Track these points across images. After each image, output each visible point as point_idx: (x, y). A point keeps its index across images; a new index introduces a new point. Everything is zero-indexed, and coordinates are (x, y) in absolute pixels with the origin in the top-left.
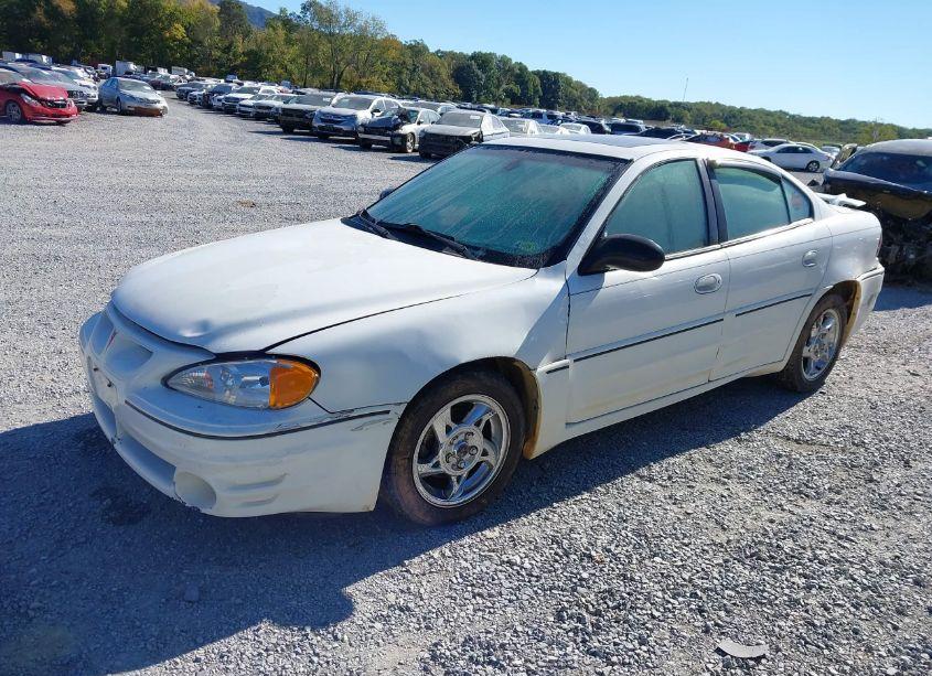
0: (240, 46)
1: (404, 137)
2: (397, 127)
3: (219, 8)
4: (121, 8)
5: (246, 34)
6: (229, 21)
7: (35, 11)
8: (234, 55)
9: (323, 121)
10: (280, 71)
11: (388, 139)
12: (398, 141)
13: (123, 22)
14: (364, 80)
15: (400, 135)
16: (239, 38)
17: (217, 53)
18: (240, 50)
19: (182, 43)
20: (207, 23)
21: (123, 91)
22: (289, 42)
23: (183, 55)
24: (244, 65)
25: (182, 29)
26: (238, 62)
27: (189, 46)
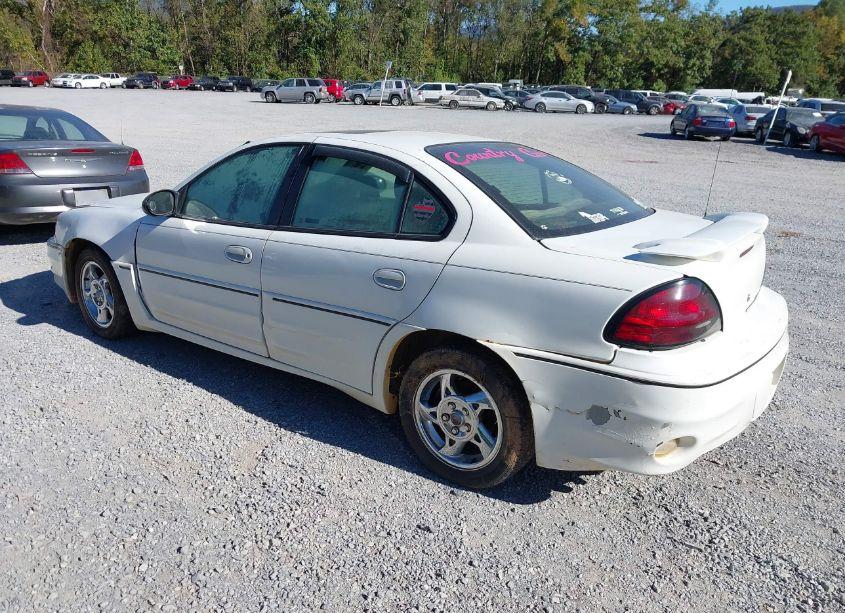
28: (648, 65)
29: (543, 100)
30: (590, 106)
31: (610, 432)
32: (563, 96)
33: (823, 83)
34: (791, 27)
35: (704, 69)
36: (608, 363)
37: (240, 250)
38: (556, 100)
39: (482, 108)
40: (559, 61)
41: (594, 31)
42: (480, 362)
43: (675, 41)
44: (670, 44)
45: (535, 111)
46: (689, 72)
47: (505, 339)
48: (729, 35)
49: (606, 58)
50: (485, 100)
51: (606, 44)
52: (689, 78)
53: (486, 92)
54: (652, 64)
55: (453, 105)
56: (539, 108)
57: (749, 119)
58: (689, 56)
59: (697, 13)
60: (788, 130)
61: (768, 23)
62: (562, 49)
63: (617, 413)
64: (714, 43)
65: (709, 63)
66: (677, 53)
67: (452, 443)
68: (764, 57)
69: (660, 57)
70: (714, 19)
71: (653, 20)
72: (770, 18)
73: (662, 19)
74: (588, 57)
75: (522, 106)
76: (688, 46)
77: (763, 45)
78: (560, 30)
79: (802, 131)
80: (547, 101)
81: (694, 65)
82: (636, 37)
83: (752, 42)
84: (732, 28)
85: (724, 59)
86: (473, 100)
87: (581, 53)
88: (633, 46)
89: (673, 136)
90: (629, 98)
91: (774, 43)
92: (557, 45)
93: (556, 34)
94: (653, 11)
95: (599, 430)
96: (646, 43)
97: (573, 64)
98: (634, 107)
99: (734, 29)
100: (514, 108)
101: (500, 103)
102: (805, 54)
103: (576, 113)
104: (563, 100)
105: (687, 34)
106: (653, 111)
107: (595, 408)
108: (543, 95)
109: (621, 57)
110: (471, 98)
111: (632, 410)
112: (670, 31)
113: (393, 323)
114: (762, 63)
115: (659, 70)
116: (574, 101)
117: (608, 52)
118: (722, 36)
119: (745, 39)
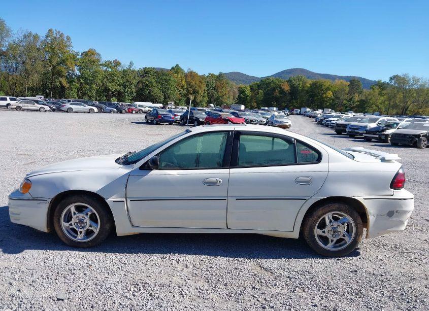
0: (357, 98)
1: (387, 136)
2: (384, 130)
3: (349, 83)
4: (308, 87)
5: (361, 93)
6: (353, 88)
7: (275, 91)
8: (353, 102)
9: (350, 128)
10: (375, 108)
11: (378, 136)
12: (383, 137)
13: (307, 92)
14: (421, 110)
15: (384, 135)
16: (356, 95)
17: (345, 102)
18: (356, 100)
19: (330, 99)
20: (343, 90)
21: (275, 119)
22: (381, 94)
23: (330, 104)
24: (358, 106)
25: (331, 93)
26: (355, 105)
27: (333, 100)
28: (107, 90)
29: (71, 106)
30: (96, 110)
31: (394, 219)
32: (81, 105)
33: (180, 100)
34: (164, 77)
35: (132, 93)
36: (392, 196)
37: (214, 180)
38: (78, 106)
39: (37, 111)
40: (63, 87)
41: (78, 73)
42: (346, 206)
43: (118, 79)
44: (116, 81)
45: (67, 112)
46: (126, 94)
47: (360, 194)
48: (140, 79)
49: (87, 86)
50: (38, 106)
51: (86, 79)
52: (127, 97)
53: (37, 102)
54: (109, 90)
55: (18, 109)
56: (69, 110)
57: (176, 115)
58: (125, 87)
59: (125, 68)
60: (195, 120)
61: (155, 74)
62: (64, 81)
63: (397, 212)
64: (135, 82)
65: (134, 91)
66: (119, 85)
67: (332, 241)
68: (157, 89)
69: (113, 87)
70: (133, 71)
71: (106, 70)
72: (155, 72)
73: (110, 70)
74: (78, 85)
75: (59, 110)
76: (123, 83)
77: (155, 84)
78: (62, 71)
79: (201, 120)
80: (73, 107)
81: (128, 91)
82: (100, 77)
83: (151, 82)
84: (141, 76)
85: (139, 89)
86: (30, 106)
87: (74, 83)
88: (99, 81)
89: (147, 123)
90: (111, 105)
91: (159, 83)
92: (60, 79)
93: (59, 74)
94: (106, 66)
95: (391, 219)
96: (105, 80)
97: (70, 89)
98: (115, 110)
99: (143, 76)
100: (54, 110)
101: (47, 108)
102: (172, 88)
103: (89, 113)
104: (82, 107)
105: (122, 77)
106: (124, 112)
107: (389, 212)
108: (71, 104)
109: (94, 86)
110: (29, 105)
111: (401, 209)
112: (115, 75)
113: (308, 198)
114: (156, 91)
115: (113, 93)
116: (88, 107)
117: (87, 84)
118: (138, 79)
119: (147, 81)
